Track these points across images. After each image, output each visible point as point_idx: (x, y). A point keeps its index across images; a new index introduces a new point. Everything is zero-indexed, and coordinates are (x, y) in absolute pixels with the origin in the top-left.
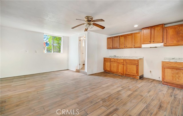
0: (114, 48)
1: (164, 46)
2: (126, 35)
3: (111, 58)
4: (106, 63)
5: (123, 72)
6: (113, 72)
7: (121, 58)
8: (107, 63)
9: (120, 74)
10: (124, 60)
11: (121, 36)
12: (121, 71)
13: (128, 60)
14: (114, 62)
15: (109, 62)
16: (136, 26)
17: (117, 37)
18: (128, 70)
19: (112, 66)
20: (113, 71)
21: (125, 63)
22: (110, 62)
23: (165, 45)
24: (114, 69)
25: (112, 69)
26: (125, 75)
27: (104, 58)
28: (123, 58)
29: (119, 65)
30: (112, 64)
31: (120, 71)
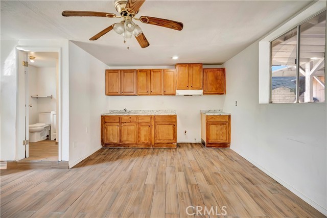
0: (125, 94)
1: (204, 94)
2: (150, 70)
3: (121, 115)
4: (108, 126)
5: (150, 140)
6: (128, 144)
7: (146, 114)
8: (110, 128)
9: (142, 146)
10: (151, 117)
11: (141, 71)
12: (146, 140)
13: (159, 116)
14: (131, 122)
15: (116, 124)
16: (175, 58)
17: (131, 71)
18: (160, 136)
19: (125, 133)
20: (127, 142)
21: (153, 124)
22: (118, 124)
23: (205, 92)
24: (129, 138)
25: (125, 138)
26: (152, 146)
27: (102, 116)
28: (149, 115)
29: (141, 128)
30: (126, 127)
31: (143, 139)
